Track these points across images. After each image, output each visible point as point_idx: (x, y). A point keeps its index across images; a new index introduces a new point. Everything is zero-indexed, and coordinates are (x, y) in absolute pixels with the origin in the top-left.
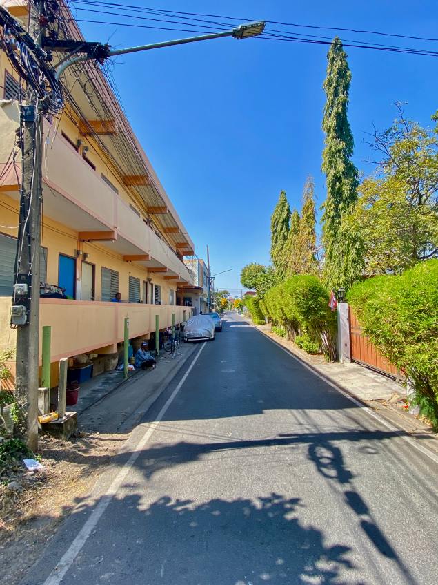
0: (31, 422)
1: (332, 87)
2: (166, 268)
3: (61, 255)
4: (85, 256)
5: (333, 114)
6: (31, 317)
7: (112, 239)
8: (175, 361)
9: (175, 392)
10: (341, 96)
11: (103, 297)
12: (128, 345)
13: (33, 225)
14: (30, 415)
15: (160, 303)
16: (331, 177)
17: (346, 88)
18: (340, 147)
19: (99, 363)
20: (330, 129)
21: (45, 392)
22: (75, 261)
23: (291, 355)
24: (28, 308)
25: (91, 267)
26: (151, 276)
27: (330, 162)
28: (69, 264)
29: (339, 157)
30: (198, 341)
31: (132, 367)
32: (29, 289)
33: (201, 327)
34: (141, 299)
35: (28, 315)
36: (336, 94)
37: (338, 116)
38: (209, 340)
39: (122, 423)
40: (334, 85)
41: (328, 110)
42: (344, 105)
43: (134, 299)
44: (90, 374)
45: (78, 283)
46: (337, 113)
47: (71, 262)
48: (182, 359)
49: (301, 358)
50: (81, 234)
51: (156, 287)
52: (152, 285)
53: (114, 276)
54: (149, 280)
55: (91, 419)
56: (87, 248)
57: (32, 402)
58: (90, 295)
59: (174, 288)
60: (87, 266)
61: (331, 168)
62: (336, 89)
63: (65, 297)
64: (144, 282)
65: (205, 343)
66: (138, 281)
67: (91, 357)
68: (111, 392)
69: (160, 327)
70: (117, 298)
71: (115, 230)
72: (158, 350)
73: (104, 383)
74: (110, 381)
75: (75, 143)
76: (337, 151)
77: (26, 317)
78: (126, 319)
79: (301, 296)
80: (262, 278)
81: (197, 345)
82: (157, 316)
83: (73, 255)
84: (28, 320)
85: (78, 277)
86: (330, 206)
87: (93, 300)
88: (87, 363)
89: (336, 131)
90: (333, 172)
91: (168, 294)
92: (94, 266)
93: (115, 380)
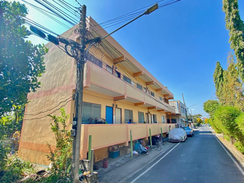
0: (76, 175)
1: (227, 8)
2: (155, 107)
3: (107, 106)
4: (117, 106)
5: (231, 19)
7: (124, 99)
8: (159, 152)
10: (233, 10)
11: (126, 121)
12: (132, 142)
14: (75, 171)
15: (156, 122)
16: (236, 50)
17: (236, 6)
18: (239, 34)
19: (123, 150)
20: (231, 28)
21: (88, 162)
22: (113, 108)
24: (76, 130)
25: (120, 110)
26: (150, 110)
27: (235, 43)
28: (110, 110)
29: (240, 39)
30: (176, 142)
31: (136, 152)
33: (179, 134)
34: (145, 121)
35: (76, 132)
36: (230, 10)
37: (234, 20)
38: (182, 142)
39: (119, 181)
40: (228, 7)
41: (227, 19)
42: (237, 13)
43: (141, 121)
45: (114, 116)
46: (233, 19)
48: (164, 151)
50: (114, 98)
51: (154, 115)
52: (151, 114)
53: (131, 112)
54: (149, 112)
55: (108, 176)
56: (117, 103)
58: (120, 121)
59: (165, 115)
60: (118, 109)
61: (236, 46)
62: (230, 8)
64: (146, 113)
65: (180, 143)
66: (143, 113)
67: (120, 147)
68: (123, 164)
69: (152, 134)
71: (125, 95)
72: (152, 146)
73: (123, 159)
74: (125, 159)
75: (112, 67)
76: (237, 37)
78: (131, 131)
79: (225, 119)
81: (175, 144)
82: (150, 129)
83: (112, 106)
84: (76, 134)
85: (114, 114)
86: (240, 65)
87: (121, 123)
88: (117, 150)
89: (235, 27)
90: (237, 47)
91: (161, 118)
92: (121, 109)
93: (127, 159)
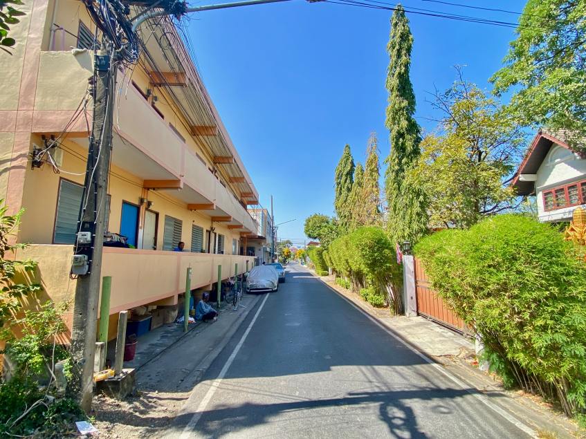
0: (86, 380)
1: (396, 49)
2: (230, 217)
3: (125, 202)
4: (149, 204)
5: (396, 74)
6: (93, 267)
7: (177, 188)
8: (238, 314)
9: (238, 347)
10: (404, 58)
11: (166, 246)
12: (189, 296)
13: (101, 173)
14: (85, 372)
15: (222, 253)
16: (394, 133)
17: (409, 50)
18: (403, 105)
19: (158, 315)
20: (393, 88)
21: (102, 346)
22: (138, 208)
23: (356, 308)
24: (90, 257)
25: (154, 216)
26: (215, 225)
27: (394, 119)
28: (133, 212)
29: (403, 114)
30: (261, 292)
31: (192, 319)
32: (93, 238)
33: (265, 277)
34: (204, 249)
35: (90, 265)
36: (399, 56)
37: (400, 76)
38: (273, 291)
39: (182, 381)
40: (397, 47)
41: (391, 70)
42: (407, 66)
43: (197, 248)
44: (149, 327)
45: (140, 232)
46: (399, 73)
47: (135, 210)
48: (244, 311)
49: (367, 311)
50: (146, 182)
51: (220, 236)
52: (215, 234)
53: (178, 224)
54: (212, 229)
55: (149, 376)
56: (152, 196)
57: (88, 357)
58: (152, 244)
59: (237, 238)
60: (149, 213)
61: (394, 124)
62: (399, 51)
63: (126, 246)
64: (207, 231)
65: (268, 294)
66: (202, 230)
67: (150, 309)
68: (170, 347)
69: (223, 277)
70: (180, 247)
71: (181, 179)
72: (219, 302)
73: (162, 337)
74: (169, 335)
75: (145, 92)
76: (400, 109)
77: (87, 266)
78: (188, 269)
79: (367, 248)
80: (326, 229)
81: (260, 296)
82: (220, 267)
83: (137, 203)
84: (89, 270)
85: (140, 225)
86: (394, 160)
87: (155, 249)
88: (146, 315)
89: (399, 90)
90: (396, 128)
91: (231, 244)
92: (157, 215)
93: (174, 334)
